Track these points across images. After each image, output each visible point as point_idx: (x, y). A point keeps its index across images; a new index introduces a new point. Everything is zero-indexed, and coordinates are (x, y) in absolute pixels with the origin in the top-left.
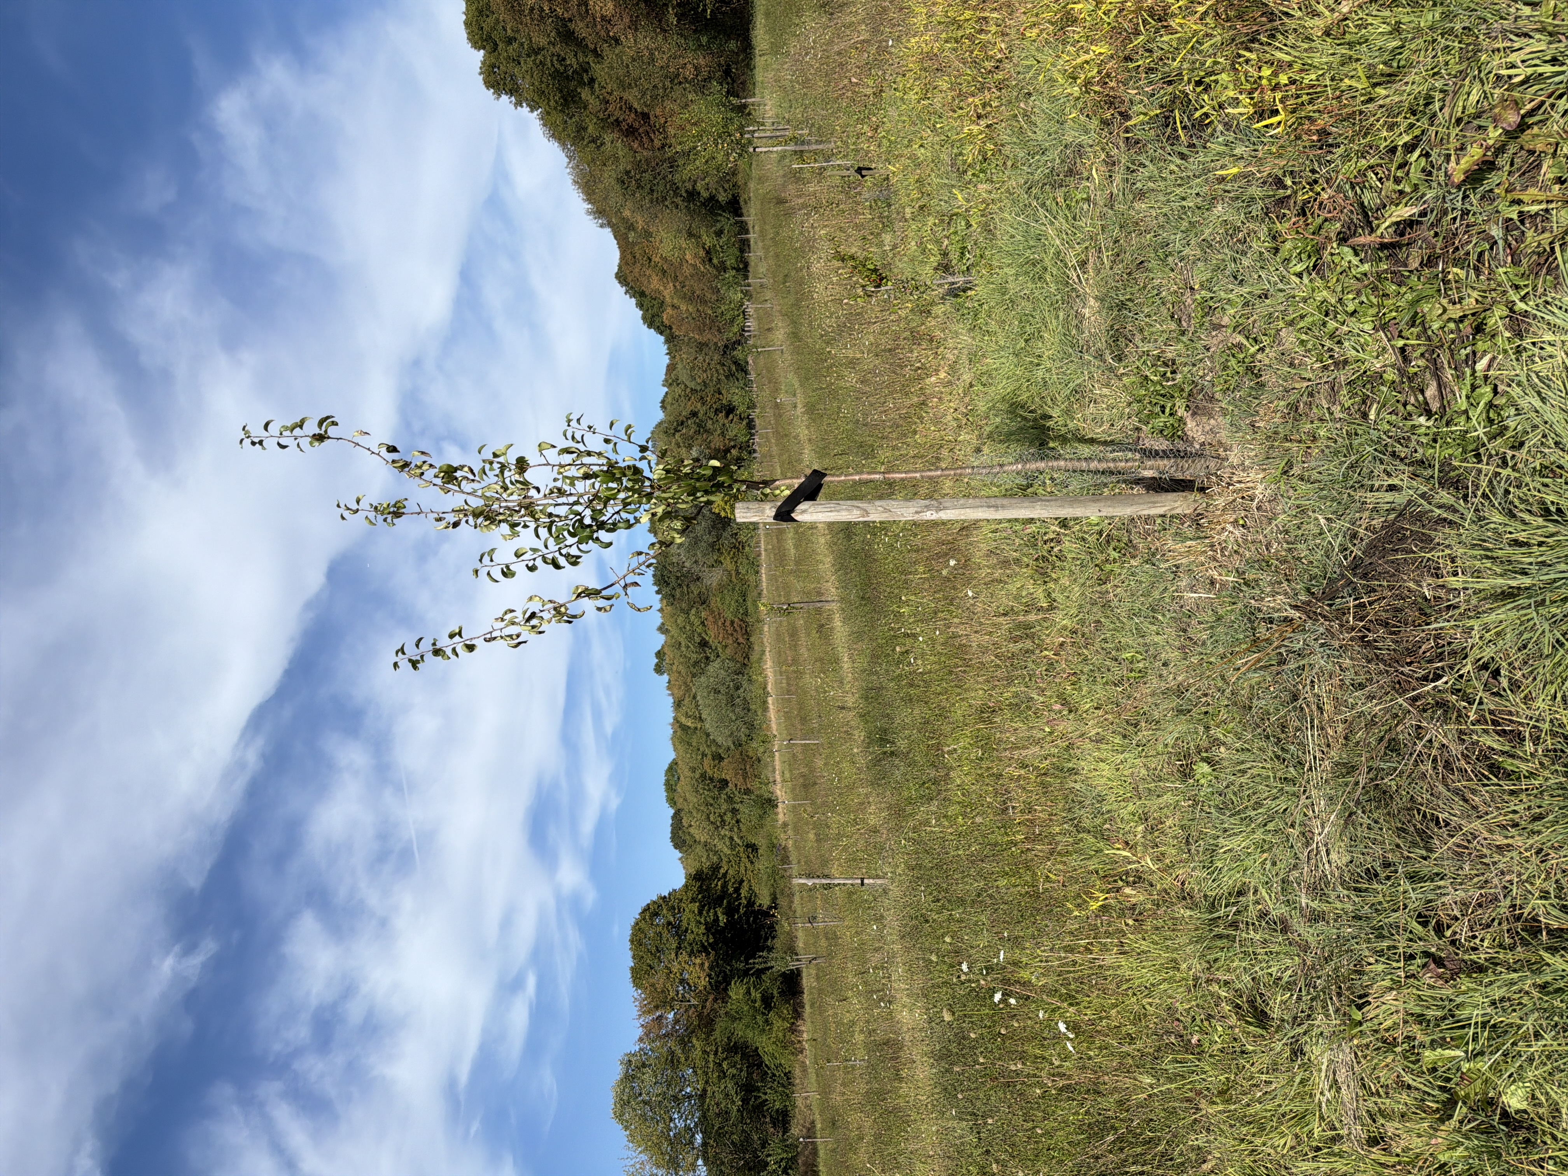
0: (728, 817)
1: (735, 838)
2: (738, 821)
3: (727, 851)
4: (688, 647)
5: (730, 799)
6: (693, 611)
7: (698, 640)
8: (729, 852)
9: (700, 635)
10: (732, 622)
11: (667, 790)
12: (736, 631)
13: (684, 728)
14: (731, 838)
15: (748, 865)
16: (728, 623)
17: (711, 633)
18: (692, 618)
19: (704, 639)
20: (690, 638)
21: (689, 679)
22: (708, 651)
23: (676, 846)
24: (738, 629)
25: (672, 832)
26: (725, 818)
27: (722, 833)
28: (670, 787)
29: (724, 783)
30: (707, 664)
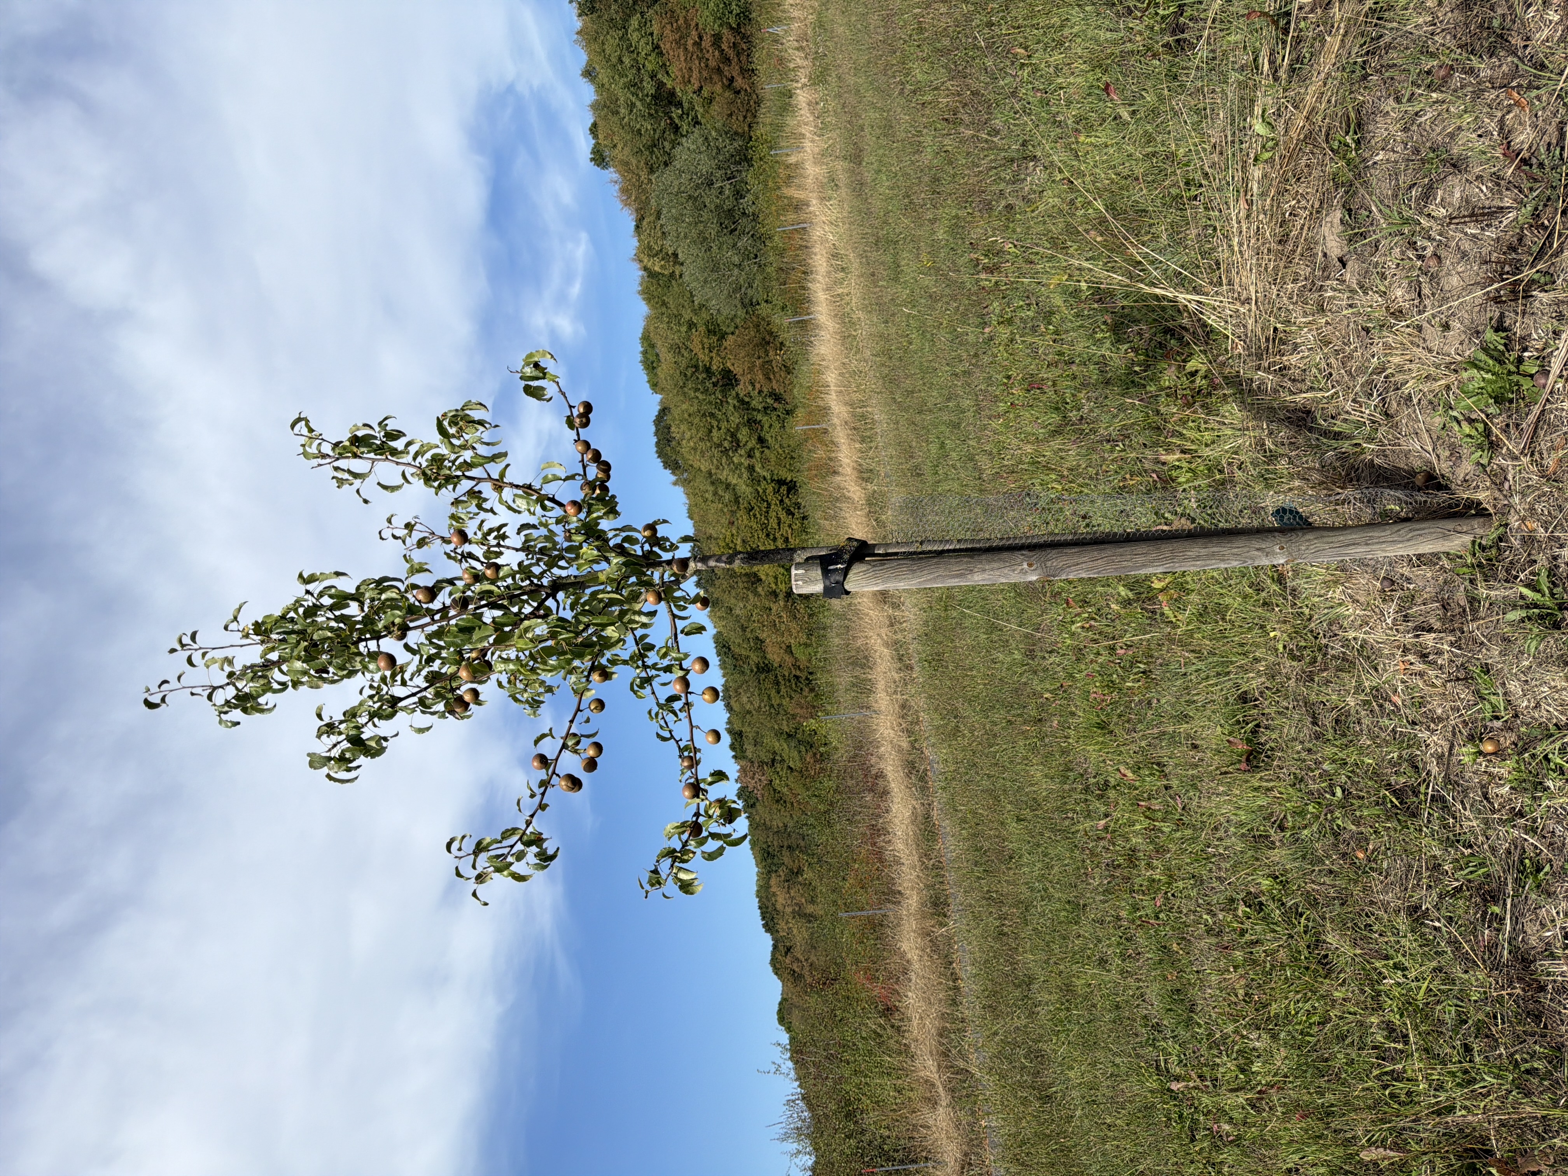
0: (743, 434)
1: (757, 469)
2: (761, 440)
3: (744, 489)
4: (633, 105)
5: (744, 404)
7: (649, 87)
8: (749, 490)
9: (653, 76)
10: (717, 39)
11: (646, 368)
12: (727, 60)
13: (651, 274)
14: (751, 469)
15: (783, 515)
16: (707, 43)
17: (674, 70)
18: (634, 37)
19: (661, 85)
20: (634, 86)
21: (644, 177)
22: (676, 113)
23: (666, 465)
24: (731, 53)
26: (740, 436)
27: (735, 460)
28: (651, 364)
29: (728, 379)
30: (674, 144)
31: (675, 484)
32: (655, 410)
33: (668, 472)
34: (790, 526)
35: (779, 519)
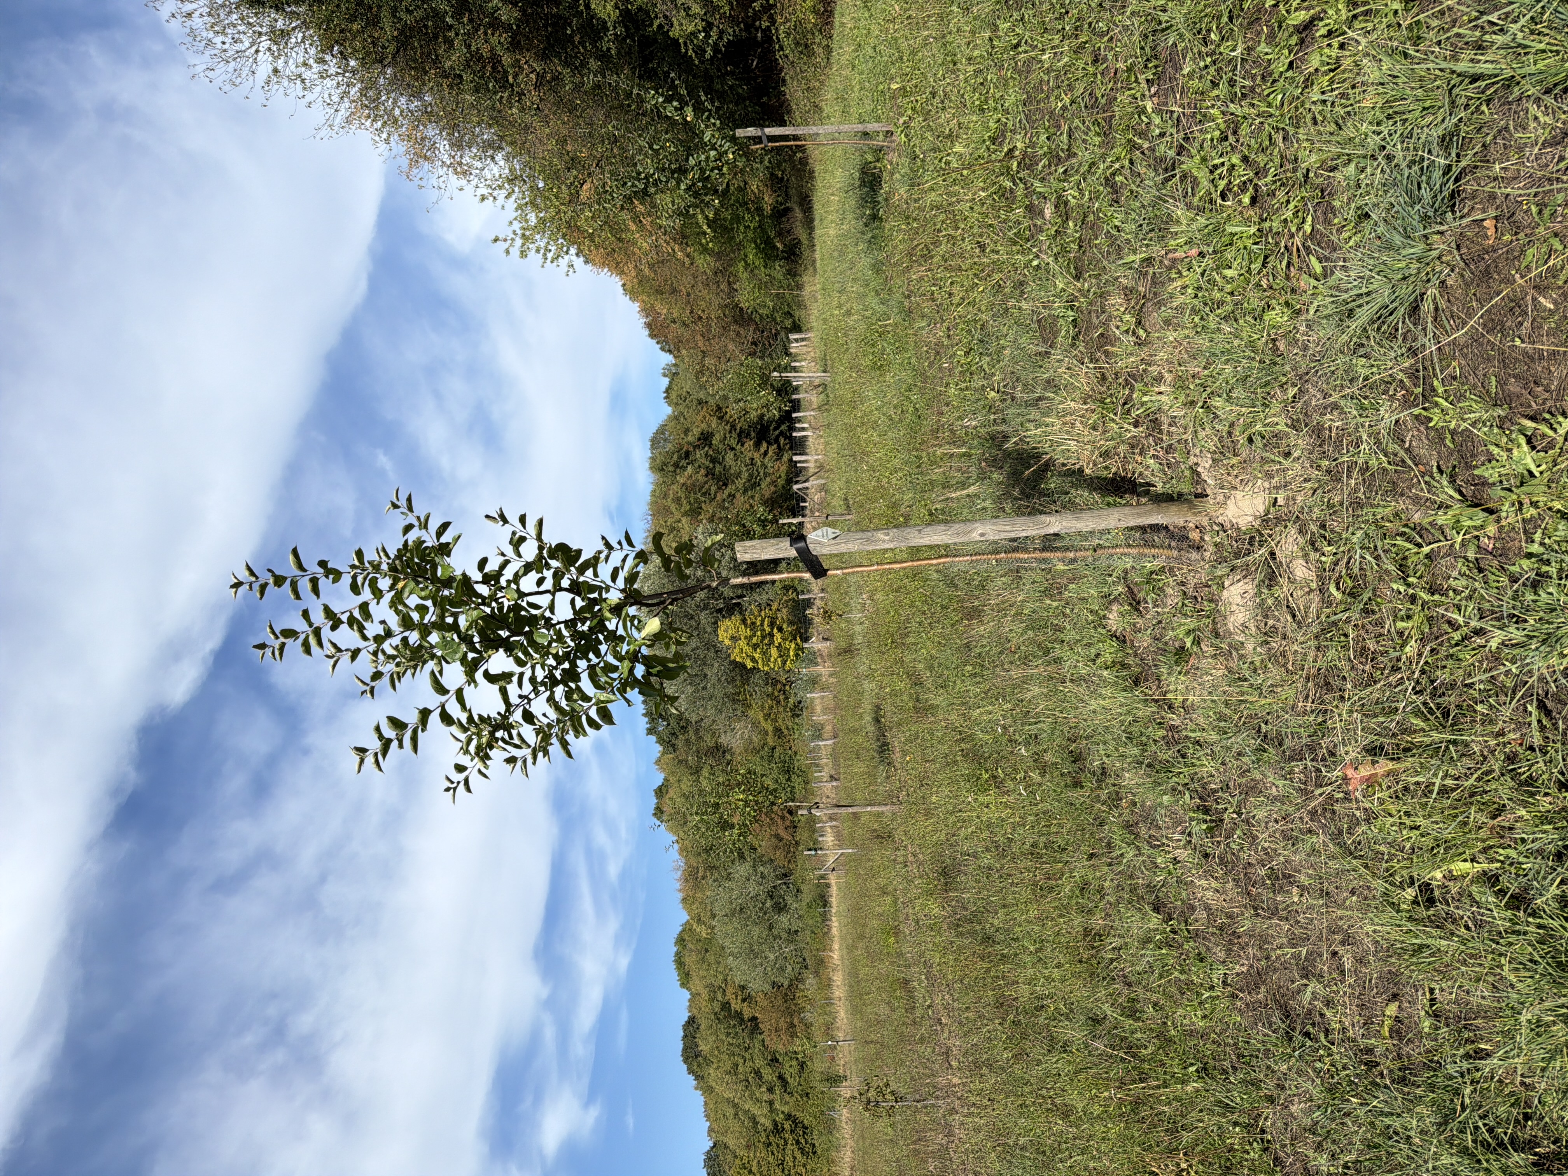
0: (766, 1072)
2: (782, 1079)
6: (705, 772)
14: (771, 1103)
15: (798, 1155)
23: (690, 1071)
25: (685, 1050)
29: (756, 1027)
31: (696, 1088)
32: (685, 1016)
33: (692, 1078)
34: (804, 1166)
35: (795, 1158)
